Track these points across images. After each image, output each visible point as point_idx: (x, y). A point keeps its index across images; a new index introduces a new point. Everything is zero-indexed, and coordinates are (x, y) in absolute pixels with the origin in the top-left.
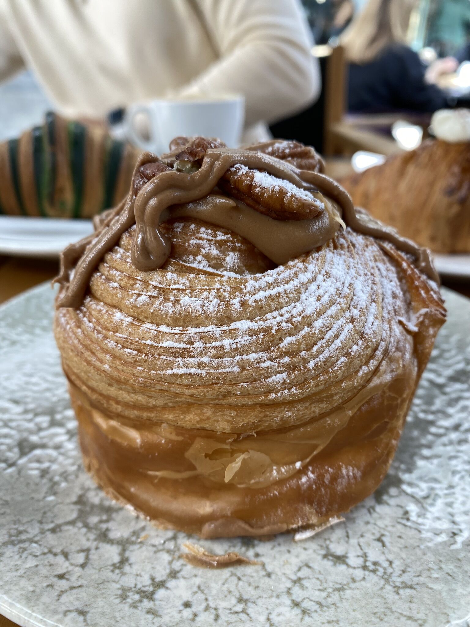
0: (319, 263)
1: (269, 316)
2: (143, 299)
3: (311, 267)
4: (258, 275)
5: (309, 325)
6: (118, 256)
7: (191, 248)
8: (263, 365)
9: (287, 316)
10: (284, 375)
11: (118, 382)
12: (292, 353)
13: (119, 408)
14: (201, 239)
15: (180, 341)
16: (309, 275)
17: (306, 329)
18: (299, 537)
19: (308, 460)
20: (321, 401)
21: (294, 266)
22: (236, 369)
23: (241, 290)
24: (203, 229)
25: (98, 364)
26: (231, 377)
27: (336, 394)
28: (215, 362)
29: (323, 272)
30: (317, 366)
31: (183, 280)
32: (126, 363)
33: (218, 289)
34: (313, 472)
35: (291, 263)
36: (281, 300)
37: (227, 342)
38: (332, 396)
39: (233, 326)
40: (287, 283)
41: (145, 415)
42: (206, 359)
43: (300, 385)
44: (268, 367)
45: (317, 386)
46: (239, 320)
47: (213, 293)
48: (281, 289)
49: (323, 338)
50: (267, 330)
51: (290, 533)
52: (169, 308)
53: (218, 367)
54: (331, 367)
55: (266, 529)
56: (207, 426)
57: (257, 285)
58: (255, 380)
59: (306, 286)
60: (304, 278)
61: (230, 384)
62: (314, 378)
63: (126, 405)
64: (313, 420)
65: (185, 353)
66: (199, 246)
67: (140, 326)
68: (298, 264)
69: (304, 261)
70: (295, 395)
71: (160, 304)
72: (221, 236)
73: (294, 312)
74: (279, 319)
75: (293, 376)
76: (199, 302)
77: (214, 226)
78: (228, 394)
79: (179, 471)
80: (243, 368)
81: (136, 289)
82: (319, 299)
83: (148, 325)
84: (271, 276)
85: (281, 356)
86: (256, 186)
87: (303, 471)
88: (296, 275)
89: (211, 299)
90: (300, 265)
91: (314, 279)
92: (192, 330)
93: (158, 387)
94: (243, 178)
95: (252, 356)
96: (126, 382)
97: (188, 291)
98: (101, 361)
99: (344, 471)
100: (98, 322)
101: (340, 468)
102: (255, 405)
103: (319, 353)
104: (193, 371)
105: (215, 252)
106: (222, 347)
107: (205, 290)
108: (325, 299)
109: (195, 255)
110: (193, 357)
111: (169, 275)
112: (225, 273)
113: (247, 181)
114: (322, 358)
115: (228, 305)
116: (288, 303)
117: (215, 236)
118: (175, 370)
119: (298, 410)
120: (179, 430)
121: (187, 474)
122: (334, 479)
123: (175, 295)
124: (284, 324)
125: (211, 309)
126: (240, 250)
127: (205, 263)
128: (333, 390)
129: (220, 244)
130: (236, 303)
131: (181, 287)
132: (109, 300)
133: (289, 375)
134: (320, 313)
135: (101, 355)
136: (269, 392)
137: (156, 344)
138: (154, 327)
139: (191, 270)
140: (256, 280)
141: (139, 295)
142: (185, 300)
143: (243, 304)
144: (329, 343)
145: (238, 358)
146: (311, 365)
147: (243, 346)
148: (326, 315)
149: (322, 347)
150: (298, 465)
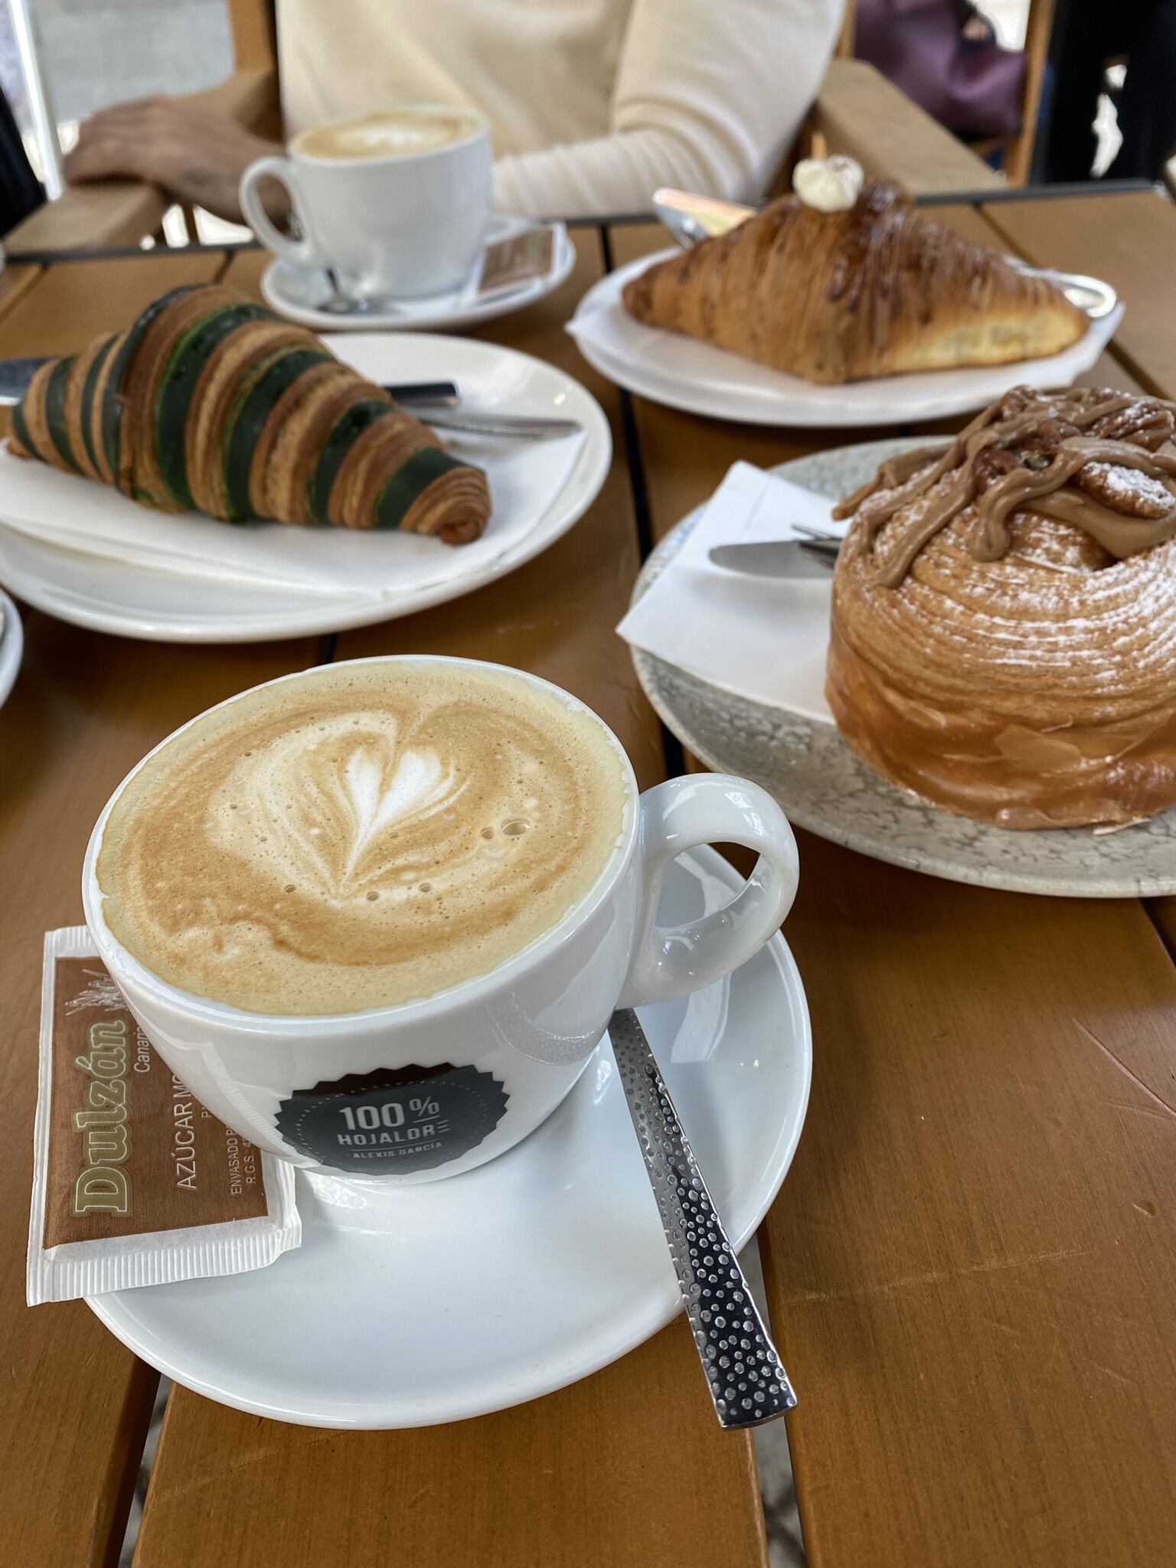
0: (1161, 559)
1: (1105, 615)
2: (979, 590)
3: (1153, 565)
4: (1099, 573)
5: (1144, 626)
6: (950, 541)
7: (1031, 541)
8: (1095, 662)
9: (1123, 616)
10: (1113, 672)
11: (939, 666)
12: (1124, 652)
13: (928, 690)
14: (1042, 532)
15: (1014, 633)
16: (1149, 575)
17: (1141, 630)
18: (1098, 831)
19: (1119, 755)
20: (1144, 698)
21: (1135, 564)
22: (1067, 664)
23: (1080, 589)
24: (1045, 523)
25: (918, 647)
26: (1061, 671)
27: (1160, 693)
28: (1048, 656)
29: (1164, 570)
30: (1146, 667)
31: (1022, 575)
32: (953, 649)
33: (1058, 587)
34: (1123, 768)
35: (1132, 560)
36: (1119, 600)
37: (1062, 639)
38: (1155, 694)
39: (1070, 623)
40: (1127, 582)
41: (958, 698)
42: (1039, 653)
43: (1126, 682)
44: (1099, 665)
45: (1143, 684)
46: (1075, 617)
47: (1053, 590)
48: (1119, 589)
49: (1155, 639)
50: (1102, 630)
51: (1089, 827)
52: (1007, 602)
53: (1049, 661)
54: (1159, 667)
55: (1064, 822)
56: (1025, 715)
57: (1097, 584)
58: (1084, 675)
59: (1145, 586)
60: (1144, 577)
61: (1059, 677)
62: (1141, 676)
63: (939, 687)
64: (1134, 716)
65: (1018, 646)
66: (1039, 540)
67: (972, 616)
68: (1137, 561)
69: (1145, 558)
70: (1120, 691)
71: (998, 597)
72: (1063, 531)
73: (1131, 613)
74: (1115, 619)
75: (1121, 674)
76: (1038, 599)
77: (1057, 519)
78: (1055, 685)
79: (981, 756)
80: (1074, 664)
81: (973, 579)
82: (1157, 599)
83: (980, 616)
84: (1112, 573)
85: (1113, 655)
86: (1108, 488)
87: (1112, 766)
88: (1136, 574)
89: (1050, 596)
90: (1142, 563)
91: (1154, 578)
92: (1028, 625)
93: (984, 674)
94: (1096, 479)
95: (1085, 653)
96: (948, 666)
97: (1027, 587)
98: (922, 644)
99: (1156, 770)
100: (923, 606)
101: (1152, 768)
102: (1078, 698)
103: (1150, 653)
104: (1024, 662)
105: (1056, 547)
106: (1056, 643)
107: (1044, 586)
108: (1164, 600)
109: (1035, 548)
110: (1025, 649)
111: (1009, 569)
112: (1064, 568)
113: (1100, 482)
114: (1152, 658)
115: (1067, 603)
116: (1125, 604)
117: (1057, 530)
118: (1005, 661)
119: (1120, 706)
120: (993, 714)
121: (991, 759)
122: (1145, 777)
123: (1013, 590)
124: (1120, 625)
125: (1050, 606)
126: (1080, 544)
127: (1044, 556)
128: (1158, 688)
129: (1062, 539)
130: (1075, 601)
131: (1020, 582)
132: (937, 585)
133: (1118, 673)
134: (1156, 614)
135: (922, 638)
136: (1096, 686)
137: (988, 634)
138: (987, 618)
139: (1030, 565)
140: (1096, 578)
141: (974, 586)
142: (1024, 596)
143: (1082, 603)
144: (1161, 644)
145: (1071, 653)
146: (1141, 664)
147: (1078, 643)
148: (1162, 617)
149: (1154, 648)
150: (1109, 759)
